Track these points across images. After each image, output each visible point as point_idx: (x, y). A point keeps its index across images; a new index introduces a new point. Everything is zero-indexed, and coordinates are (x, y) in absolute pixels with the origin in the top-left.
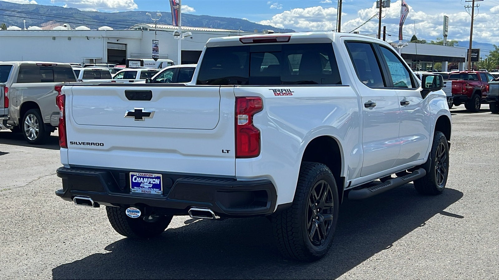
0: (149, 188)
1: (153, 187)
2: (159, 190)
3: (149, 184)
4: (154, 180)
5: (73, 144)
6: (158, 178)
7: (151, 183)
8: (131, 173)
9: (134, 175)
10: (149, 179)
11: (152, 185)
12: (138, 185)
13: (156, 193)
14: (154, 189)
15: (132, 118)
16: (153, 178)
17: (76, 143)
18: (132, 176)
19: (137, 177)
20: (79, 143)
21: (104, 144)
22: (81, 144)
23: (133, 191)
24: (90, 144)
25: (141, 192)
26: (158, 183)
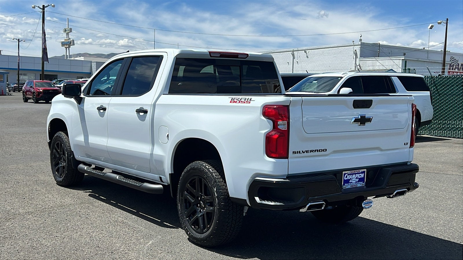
0: (356, 182)
1: (358, 181)
2: (363, 183)
3: (356, 179)
4: (360, 174)
5: (296, 153)
6: (364, 172)
7: (358, 178)
8: (344, 173)
9: (346, 174)
10: (356, 175)
11: (358, 179)
12: (347, 181)
13: (361, 186)
14: (360, 182)
15: (357, 125)
16: (359, 173)
17: (300, 152)
18: (345, 174)
19: (348, 175)
20: (303, 151)
21: (327, 150)
22: (304, 152)
23: (344, 187)
24: (314, 152)
25: (350, 187)
26: (363, 177)
